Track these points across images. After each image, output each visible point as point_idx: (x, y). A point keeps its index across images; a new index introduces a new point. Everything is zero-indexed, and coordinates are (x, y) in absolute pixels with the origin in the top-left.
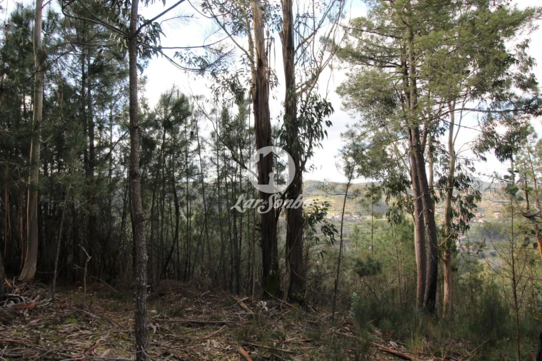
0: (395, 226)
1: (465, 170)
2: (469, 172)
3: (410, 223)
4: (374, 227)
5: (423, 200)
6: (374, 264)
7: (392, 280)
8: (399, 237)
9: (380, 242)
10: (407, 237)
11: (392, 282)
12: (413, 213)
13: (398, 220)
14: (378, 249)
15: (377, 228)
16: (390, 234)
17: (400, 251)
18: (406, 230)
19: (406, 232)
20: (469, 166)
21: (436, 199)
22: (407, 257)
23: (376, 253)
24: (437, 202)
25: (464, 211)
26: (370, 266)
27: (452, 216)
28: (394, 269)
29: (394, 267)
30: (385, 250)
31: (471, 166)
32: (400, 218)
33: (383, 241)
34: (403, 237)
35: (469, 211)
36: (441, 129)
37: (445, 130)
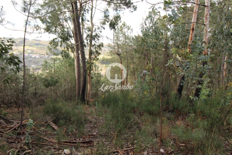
0: (65, 59)
1: (98, 32)
2: (100, 33)
3: (73, 58)
4: (55, 60)
5: (80, 45)
6: (54, 80)
7: (64, 86)
8: (67, 65)
9: (58, 67)
10: (71, 65)
11: (65, 86)
12: (74, 53)
13: (67, 56)
14: (57, 71)
15: (56, 61)
16: (63, 64)
17: (68, 71)
18: (71, 61)
19: (71, 62)
20: (99, 30)
21: (85, 45)
22: (71, 74)
23: (56, 73)
24: (85, 47)
25: (97, 52)
26: (52, 81)
27: (92, 54)
28: (65, 80)
29: (65, 79)
30: (61, 71)
31: (100, 30)
32: (68, 55)
33: (59, 67)
34: (69, 64)
35: (99, 51)
36: (88, 10)
37: (89, 11)
